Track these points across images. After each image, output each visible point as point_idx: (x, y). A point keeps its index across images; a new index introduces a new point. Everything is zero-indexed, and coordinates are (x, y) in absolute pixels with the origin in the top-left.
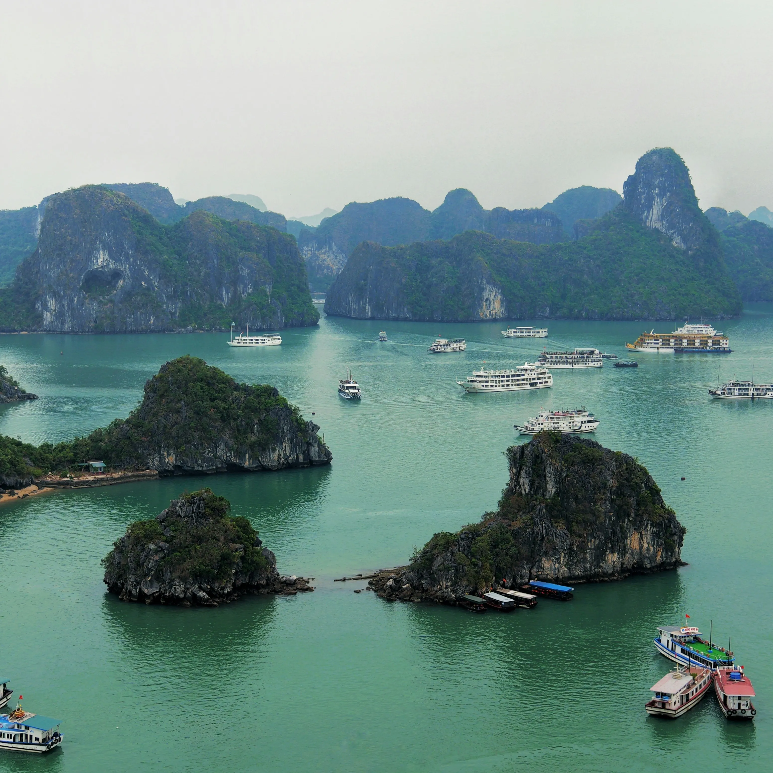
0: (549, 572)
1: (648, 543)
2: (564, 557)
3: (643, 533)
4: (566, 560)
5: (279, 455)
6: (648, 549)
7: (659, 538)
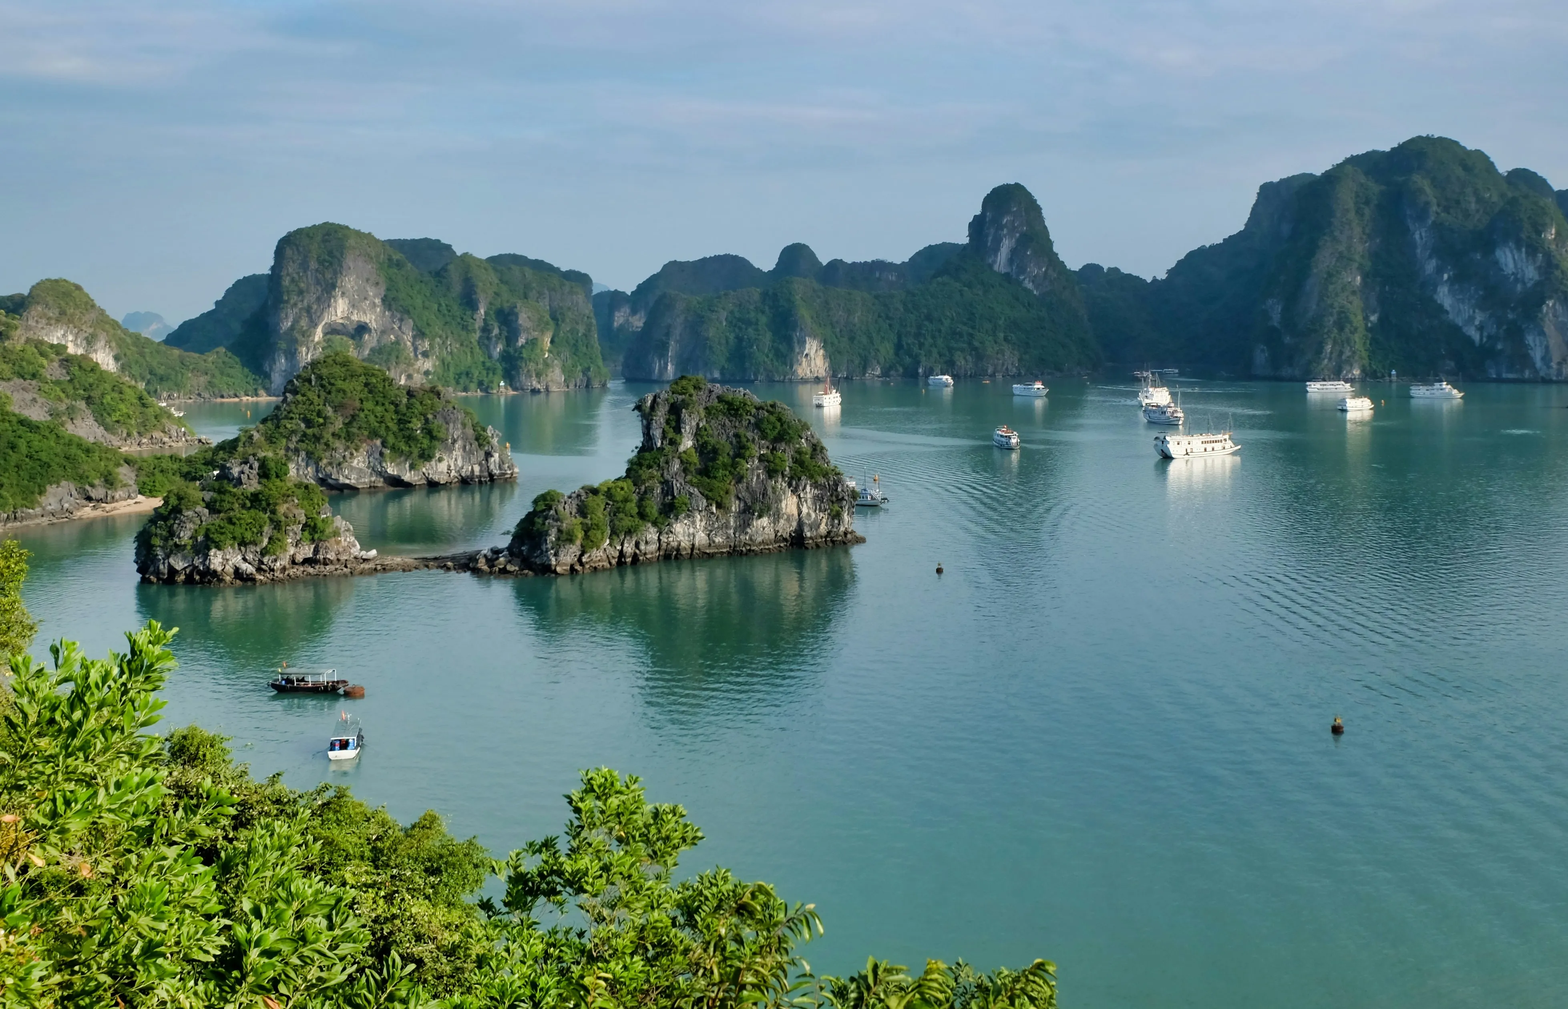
0: (682, 538)
1: (809, 508)
2: (701, 520)
3: (802, 495)
4: (703, 523)
5: (449, 466)
6: (809, 514)
7: (822, 502)
